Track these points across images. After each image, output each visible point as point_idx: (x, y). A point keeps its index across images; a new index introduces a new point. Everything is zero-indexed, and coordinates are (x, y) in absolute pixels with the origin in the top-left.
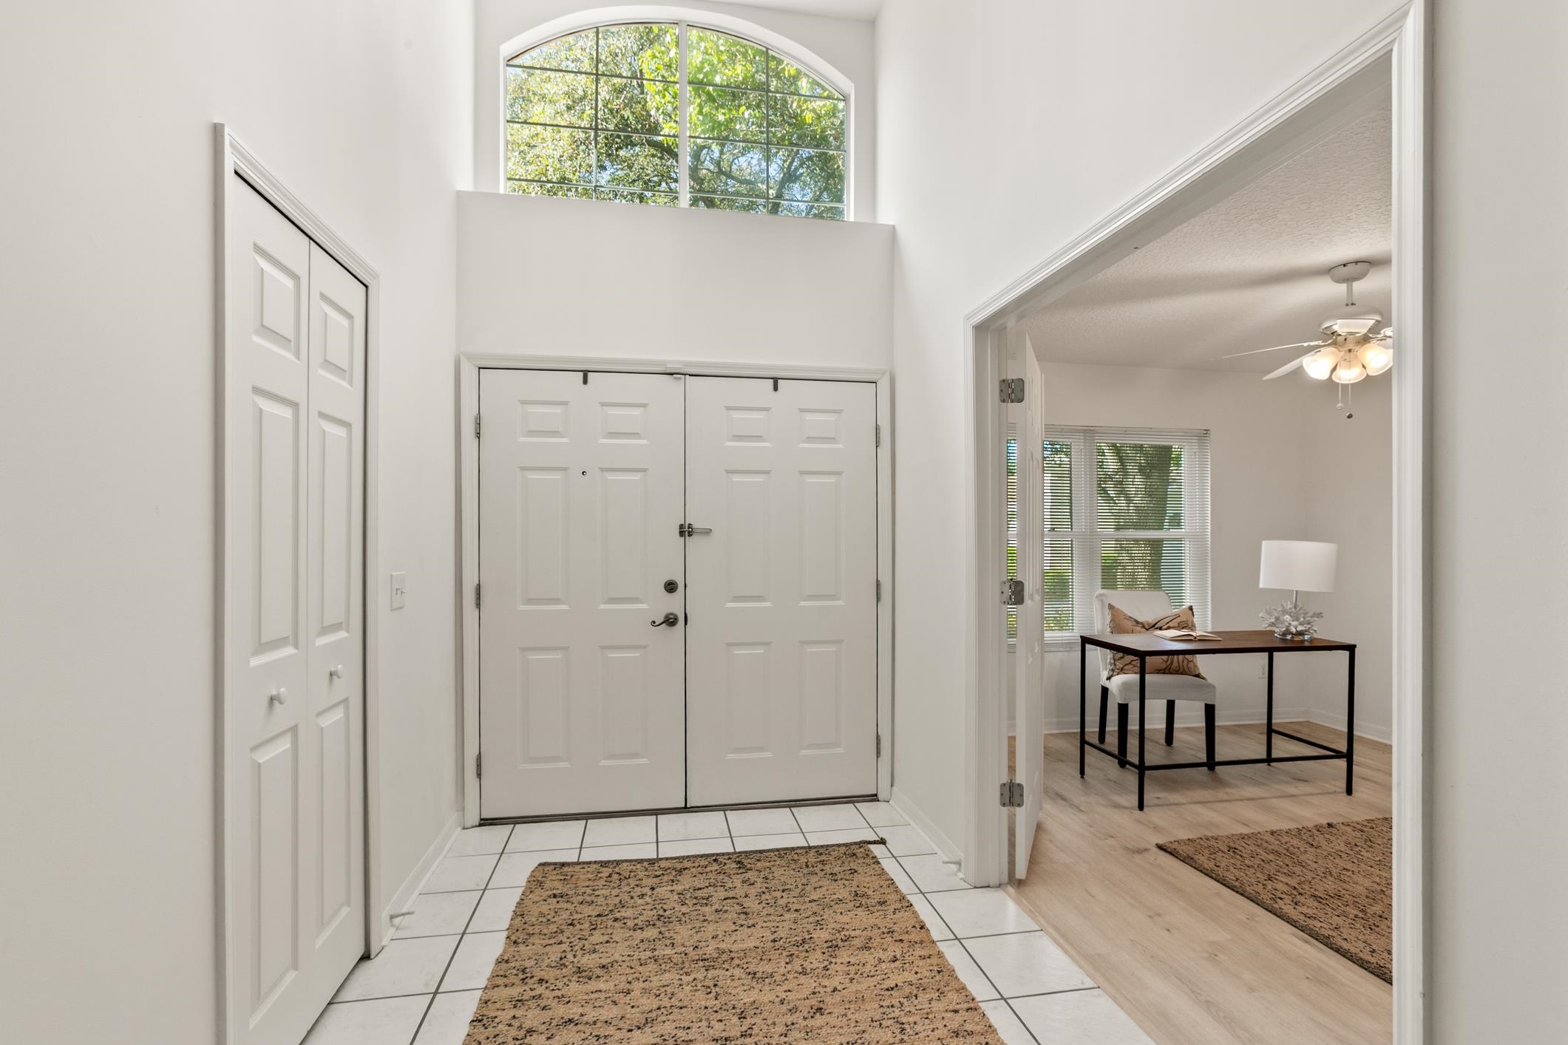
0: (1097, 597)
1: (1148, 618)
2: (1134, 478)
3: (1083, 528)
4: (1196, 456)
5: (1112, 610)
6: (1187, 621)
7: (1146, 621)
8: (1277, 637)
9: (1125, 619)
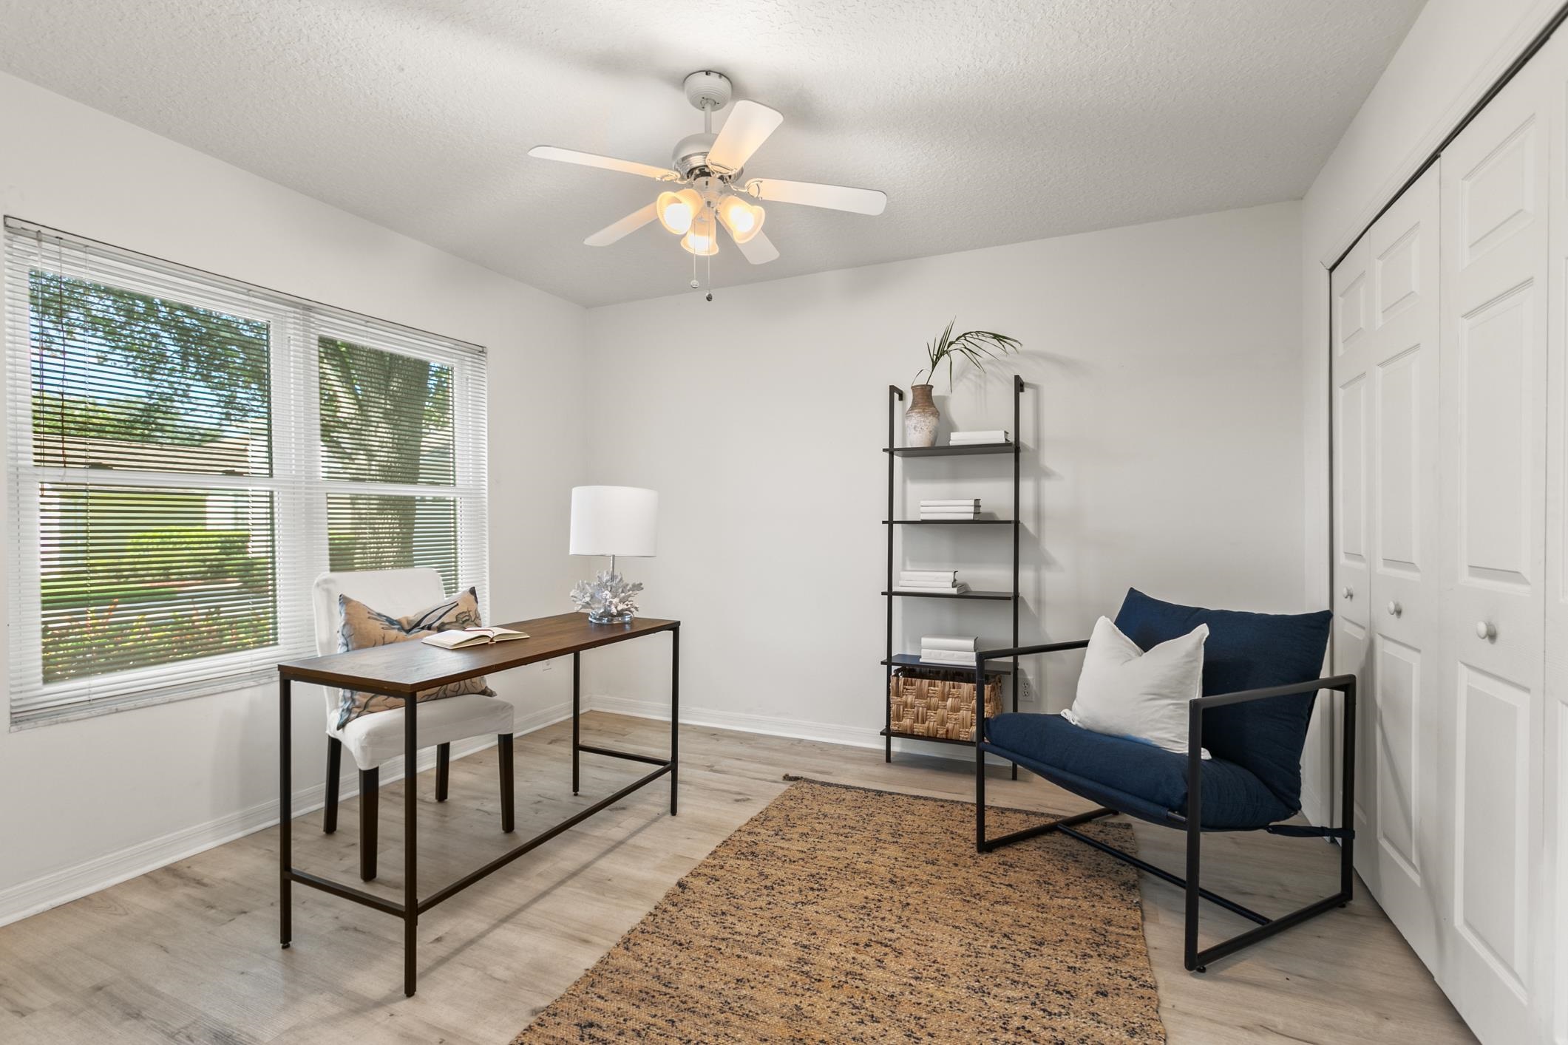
1: (406, 610)
3: (294, 472)
4: (470, 381)
5: (347, 605)
6: (469, 611)
7: (406, 618)
8: (591, 622)
9: (369, 618)
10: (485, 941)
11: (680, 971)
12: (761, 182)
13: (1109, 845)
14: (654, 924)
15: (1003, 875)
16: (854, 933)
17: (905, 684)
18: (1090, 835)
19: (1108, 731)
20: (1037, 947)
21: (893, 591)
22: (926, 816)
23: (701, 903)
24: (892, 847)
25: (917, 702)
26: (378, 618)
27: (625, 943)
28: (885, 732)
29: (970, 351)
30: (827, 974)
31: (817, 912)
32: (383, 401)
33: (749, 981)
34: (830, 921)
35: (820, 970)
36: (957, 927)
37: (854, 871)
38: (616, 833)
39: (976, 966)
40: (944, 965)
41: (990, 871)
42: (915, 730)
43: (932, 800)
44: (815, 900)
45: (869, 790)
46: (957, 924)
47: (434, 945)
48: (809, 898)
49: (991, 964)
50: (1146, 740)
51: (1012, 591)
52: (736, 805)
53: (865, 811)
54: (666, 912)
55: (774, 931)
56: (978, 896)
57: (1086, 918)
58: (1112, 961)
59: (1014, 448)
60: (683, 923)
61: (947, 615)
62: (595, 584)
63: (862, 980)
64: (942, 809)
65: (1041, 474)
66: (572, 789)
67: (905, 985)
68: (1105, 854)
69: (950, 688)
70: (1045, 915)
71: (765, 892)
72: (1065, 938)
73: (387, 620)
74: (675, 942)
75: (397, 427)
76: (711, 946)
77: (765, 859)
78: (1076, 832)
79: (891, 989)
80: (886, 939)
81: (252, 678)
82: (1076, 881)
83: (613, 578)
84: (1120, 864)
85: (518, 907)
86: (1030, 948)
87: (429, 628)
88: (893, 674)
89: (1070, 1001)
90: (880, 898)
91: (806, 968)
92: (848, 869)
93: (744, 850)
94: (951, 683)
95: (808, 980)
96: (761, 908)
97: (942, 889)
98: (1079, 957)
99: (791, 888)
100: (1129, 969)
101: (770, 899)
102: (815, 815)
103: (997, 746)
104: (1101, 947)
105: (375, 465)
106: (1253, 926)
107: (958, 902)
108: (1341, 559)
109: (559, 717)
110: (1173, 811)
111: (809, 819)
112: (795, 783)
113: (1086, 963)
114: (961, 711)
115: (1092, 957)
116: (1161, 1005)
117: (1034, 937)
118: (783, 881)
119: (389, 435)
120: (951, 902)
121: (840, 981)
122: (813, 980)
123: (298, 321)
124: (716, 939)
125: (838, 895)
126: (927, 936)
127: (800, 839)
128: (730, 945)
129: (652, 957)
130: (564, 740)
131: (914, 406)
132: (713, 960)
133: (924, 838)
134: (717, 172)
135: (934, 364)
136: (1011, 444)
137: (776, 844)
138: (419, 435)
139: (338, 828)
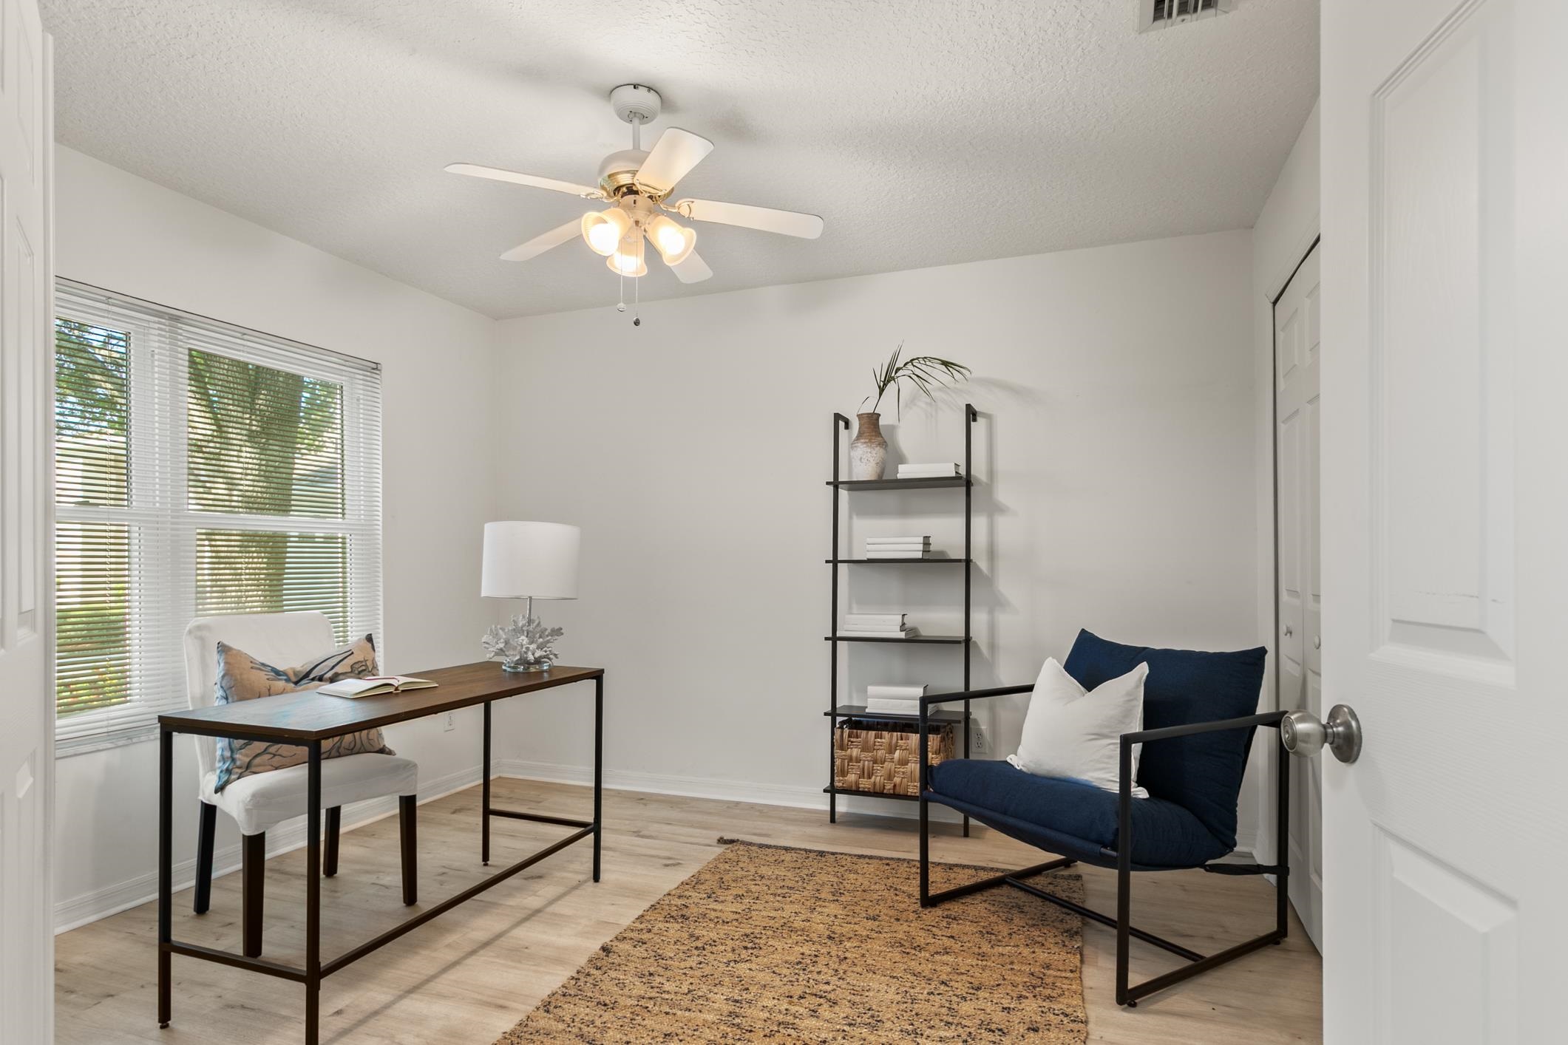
0: (190, 632)
1: (294, 661)
2: (241, 451)
3: (158, 505)
4: (361, 401)
5: (226, 654)
6: (366, 661)
7: (291, 668)
8: (505, 670)
9: (252, 668)
10: (390, 1011)
11: (604, 1029)
12: (693, 202)
13: (1057, 895)
14: (575, 988)
15: (946, 927)
16: (789, 987)
17: (849, 736)
18: (1039, 887)
19: (1051, 775)
20: (974, 991)
21: (838, 635)
22: (870, 874)
23: (627, 965)
24: (832, 905)
25: (863, 755)
26: (262, 668)
27: (545, 1006)
28: (829, 789)
29: (918, 376)
30: (759, 1025)
31: (750, 969)
32: (248, 421)
33: (677, 1035)
34: (764, 977)
35: (751, 1022)
36: (894, 977)
37: (790, 929)
38: (533, 902)
39: (911, 1011)
40: (878, 1011)
41: (932, 924)
42: (861, 786)
43: (877, 859)
44: (749, 958)
45: (810, 851)
46: (895, 975)
47: (334, 1018)
48: (742, 957)
49: (926, 1009)
50: (1086, 780)
51: (964, 635)
52: (666, 870)
53: (806, 872)
54: (589, 975)
55: (705, 988)
56: (919, 948)
57: (1026, 964)
58: (1047, 1000)
59: (965, 482)
60: (607, 985)
61: (895, 661)
62: (510, 628)
63: (794, 1029)
64: (887, 867)
65: (995, 509)
66: (481, 860)
67: (838, 1031)
68: (1051, 904)
69: (897, 740)
70: (984, 963)
71: (696, 952)
72: (1003, 982)
73: (272, 670)
74: (599, 1003)
75: (264, 452)
76: (638, 1005)
77: (696, 921)
78: (1026, 885)
79: (823, 1036)
80: (821, 991)
81: (109, 740)
82: (1019, 930)
83: (530, 622)
84: (1065, 913)
85: (426, 978)
86: (967, 993)
87: (321, 679)
88: (838, 726)
89: (1001, 1038)
90: (816, 953)
91: (737, 1021)
92: (784, 928)
93: (674, 914)
94: (899, 734)
95: (739, 1032)
96: (691, 968)
97: (881, 943)
98: (1015, 999)
99: (723, 947)
100: (1062, 1007)
101: (700, 959)
102: (752, 877)
103: (940, 794)
104: (1038, 989)
105: (238, 496)
106: (1186, 963)
107: (897, 954)
108: (1284, 597)
109: (464, 784)
110: (1105, 847)
111: (745, 881)
112: (730, 846)
113: (1020, 1003)
114: (909, 764)
115: (1027, 998)
116: (1090, 1037)
117: (971, 983)
118: (715, 941)
119: (255, 461)
120: (890, 954)
121: (771, 1031)
122: (744, 1031)
123: (163, 333)
124: (643, 998)
125: (773, 953)
126: (863, 986)
127: (734, 901)
128: (658, 1003)
129: (575, 1018)
130: (470, 809)
131: (860, 435)
132: (640, 1017)
133: (867, 896)
134: (646, 192)
135: (882, 390)
136: (961, 478)
137: (708, 907)
138: (291, 460)
139: (211, 908)
